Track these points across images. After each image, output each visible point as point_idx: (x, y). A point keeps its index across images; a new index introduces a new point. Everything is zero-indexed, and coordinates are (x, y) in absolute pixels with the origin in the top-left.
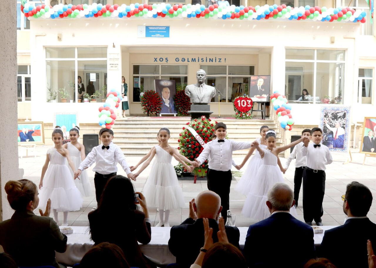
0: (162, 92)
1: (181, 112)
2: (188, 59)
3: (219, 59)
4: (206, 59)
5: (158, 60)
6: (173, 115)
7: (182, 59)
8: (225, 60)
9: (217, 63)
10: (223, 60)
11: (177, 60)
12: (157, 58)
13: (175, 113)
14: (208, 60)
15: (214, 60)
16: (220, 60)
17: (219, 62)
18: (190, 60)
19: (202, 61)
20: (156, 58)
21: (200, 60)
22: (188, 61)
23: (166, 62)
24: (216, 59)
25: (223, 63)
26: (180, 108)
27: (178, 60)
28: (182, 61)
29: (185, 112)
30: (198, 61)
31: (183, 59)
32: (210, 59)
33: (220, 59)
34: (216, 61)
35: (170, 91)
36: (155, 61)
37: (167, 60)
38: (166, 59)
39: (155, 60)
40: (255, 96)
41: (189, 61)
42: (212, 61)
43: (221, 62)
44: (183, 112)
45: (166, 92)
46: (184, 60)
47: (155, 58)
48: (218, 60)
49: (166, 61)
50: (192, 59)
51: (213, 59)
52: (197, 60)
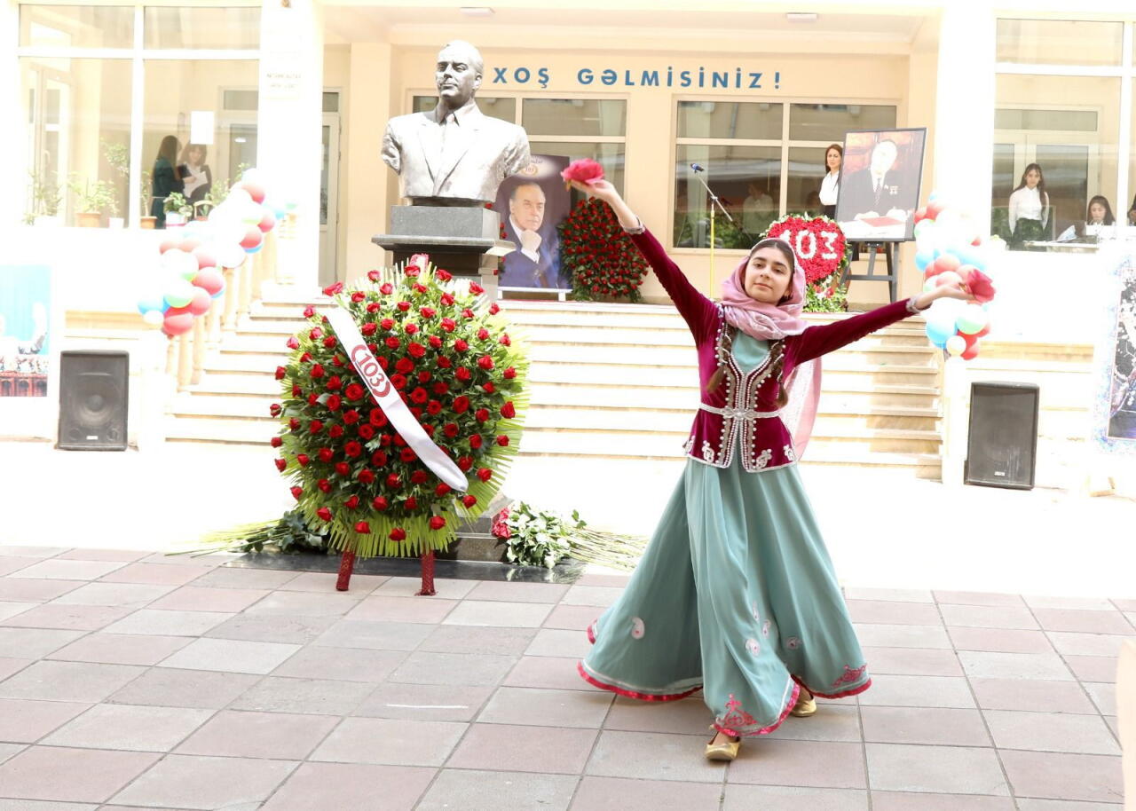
0: (511, 203)
1: (585, 285)
2: (628, 73)
3: (751, 75)
4: (702, 75)
5: (509, 75)
6: (554, 298)
7: (606, 72)
8: (777, 80)
9: (744, 94)
10: (767, 81)
11: (585, 76)
12: (504, 70)
13: (561, 287)
14: (708, 79)
15: (732, 80)
16: (755, 81)
17: (753, 85)
18: (636, 77)
19: (683, 85)
20: (501, 70)
21: (677, 79)
22: (628, 83)
23: (542, 85)
24: (739, 76)
25: (766, 93)
26: (582, 268)
27: (587, 77)
28: (606, 83)
29: (603, 285)
30: (669, 84)
31: (610, 75)
32: (716, 76)
33: (758, 76)
34: (738, 85)
35: (546, 196)
36: (496, 81)
37: (543, 79)
38: (541, 72)
39: (496, 75)
40: (859, 216)
41: (632, 84)
42: (725, 84)
43: (759, 86)
44: (596, 286)
45: (528, 203)
46: (609, 78)
47: (497, 70)
48: (746, 80)
49: (540, 81)
50: (645, 74)
51: (726, 75)
52: (663, 78)
